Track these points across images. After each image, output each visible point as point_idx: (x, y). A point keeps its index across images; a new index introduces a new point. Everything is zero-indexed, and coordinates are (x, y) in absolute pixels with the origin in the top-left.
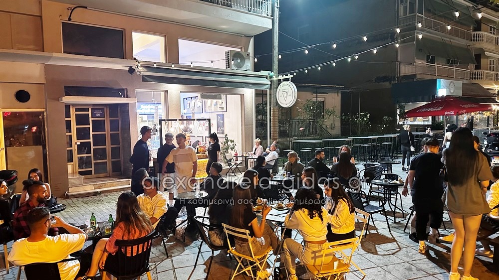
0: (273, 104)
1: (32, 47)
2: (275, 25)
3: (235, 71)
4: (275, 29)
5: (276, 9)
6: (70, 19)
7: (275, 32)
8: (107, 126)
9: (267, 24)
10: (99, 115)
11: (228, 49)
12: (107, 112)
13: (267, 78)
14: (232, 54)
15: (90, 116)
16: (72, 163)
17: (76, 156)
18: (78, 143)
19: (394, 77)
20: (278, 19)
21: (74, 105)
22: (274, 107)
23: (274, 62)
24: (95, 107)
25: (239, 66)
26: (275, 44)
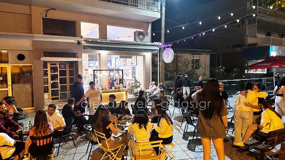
0: (161, 62)
1: (27, 31)
2: (163, 16)
3: (139, 43)
4: (163, 18)
5: (163, 6)
6: (46, 16)
7: (162, 20)
8: (68, 73)
9: (158, 16)
10: (63, 67)
11: (135, 30)
12: (67, 66)
13: (157, 46)
14: (138, 33)
15: (58, 68)
16: (48, 93)
17: (50, 89)
18: (51, 83)
19: (244, 45)
20: (164, 12)
21: (49, 62)
22: (161, 63)
23: (162, 37)
24: (61, 63)
25: (142, 40)
26: (162, 27)
